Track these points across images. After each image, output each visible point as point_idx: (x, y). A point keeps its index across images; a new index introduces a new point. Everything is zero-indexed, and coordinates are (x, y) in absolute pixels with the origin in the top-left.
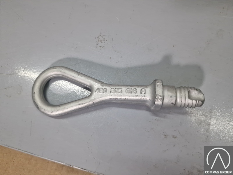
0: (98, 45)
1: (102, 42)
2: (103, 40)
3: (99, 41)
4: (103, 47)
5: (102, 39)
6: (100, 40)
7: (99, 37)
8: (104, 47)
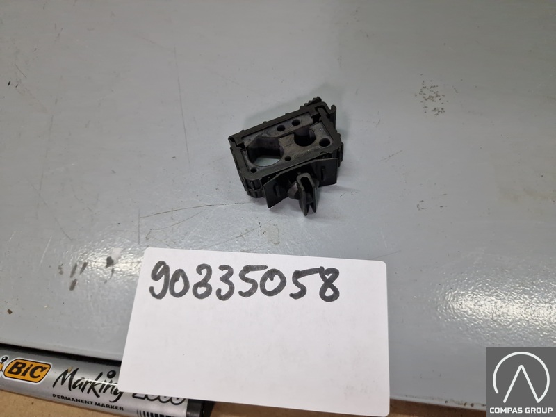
0: (426, 107)
1: (434, 99)
2: (434, 95)
3: (426, 100)
4: (440, 110)
5: (432, 94)
6: (427, 97)
7: (424, 92)
8: (443, 109)
